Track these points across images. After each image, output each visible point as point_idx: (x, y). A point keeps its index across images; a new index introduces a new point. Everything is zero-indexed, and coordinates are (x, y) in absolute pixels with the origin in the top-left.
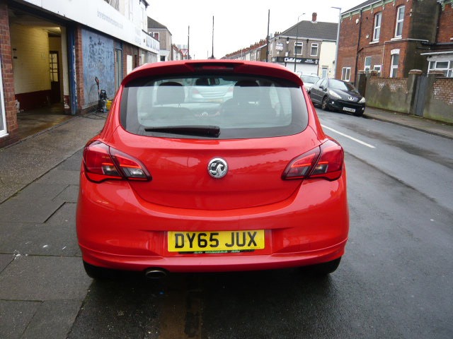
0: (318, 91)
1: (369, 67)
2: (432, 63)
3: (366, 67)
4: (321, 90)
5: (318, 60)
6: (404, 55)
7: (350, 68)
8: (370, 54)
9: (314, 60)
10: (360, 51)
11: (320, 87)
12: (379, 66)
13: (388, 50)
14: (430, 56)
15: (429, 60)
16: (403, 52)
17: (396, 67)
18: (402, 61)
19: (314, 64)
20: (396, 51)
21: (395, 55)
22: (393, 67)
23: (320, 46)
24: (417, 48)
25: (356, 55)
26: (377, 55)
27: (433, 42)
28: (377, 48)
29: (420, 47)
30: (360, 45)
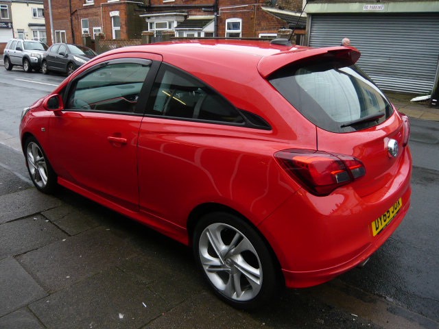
0: (57, 58)
1: (87, 29)
2: (151, 24)
3: (83, 30)
4: (61, 56)
5: (12, 23)
6: (124, 17)
7: (64, 31)
8: (87, 16)
9: (7, 23)
10: (74, 12)
11: (60, 54)
12: (100, 28)
13: (106, 13)
14: (149, 18)
15: (148, 21)
16: (123, 14)
17: (118, 28)
18: (124, 23)
19: (7, 28)
20: (116, 13)
21: (114, 17)
22: (114, 29)
23: (10, 8)
24: (135, 10)
25: (70, 18)
26: (94, 17)
27: (147, 4)
28: (94, 10)
29: (137, 9)
30: (73, 6)
